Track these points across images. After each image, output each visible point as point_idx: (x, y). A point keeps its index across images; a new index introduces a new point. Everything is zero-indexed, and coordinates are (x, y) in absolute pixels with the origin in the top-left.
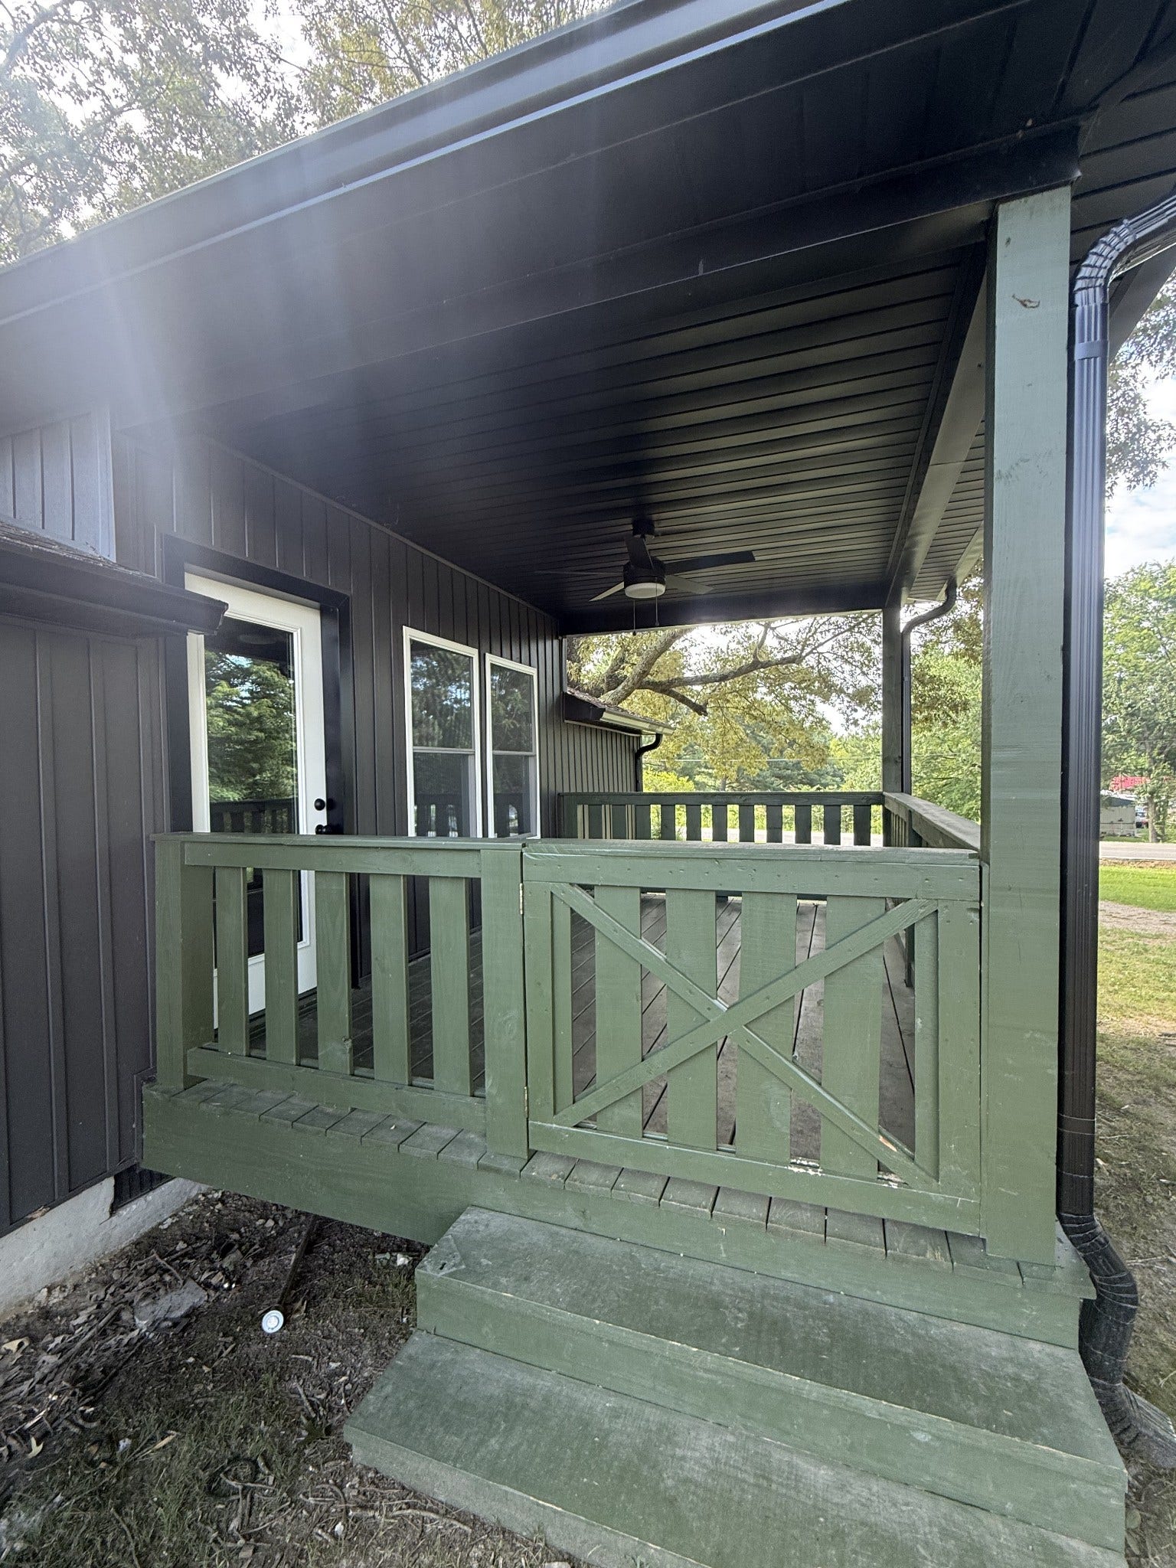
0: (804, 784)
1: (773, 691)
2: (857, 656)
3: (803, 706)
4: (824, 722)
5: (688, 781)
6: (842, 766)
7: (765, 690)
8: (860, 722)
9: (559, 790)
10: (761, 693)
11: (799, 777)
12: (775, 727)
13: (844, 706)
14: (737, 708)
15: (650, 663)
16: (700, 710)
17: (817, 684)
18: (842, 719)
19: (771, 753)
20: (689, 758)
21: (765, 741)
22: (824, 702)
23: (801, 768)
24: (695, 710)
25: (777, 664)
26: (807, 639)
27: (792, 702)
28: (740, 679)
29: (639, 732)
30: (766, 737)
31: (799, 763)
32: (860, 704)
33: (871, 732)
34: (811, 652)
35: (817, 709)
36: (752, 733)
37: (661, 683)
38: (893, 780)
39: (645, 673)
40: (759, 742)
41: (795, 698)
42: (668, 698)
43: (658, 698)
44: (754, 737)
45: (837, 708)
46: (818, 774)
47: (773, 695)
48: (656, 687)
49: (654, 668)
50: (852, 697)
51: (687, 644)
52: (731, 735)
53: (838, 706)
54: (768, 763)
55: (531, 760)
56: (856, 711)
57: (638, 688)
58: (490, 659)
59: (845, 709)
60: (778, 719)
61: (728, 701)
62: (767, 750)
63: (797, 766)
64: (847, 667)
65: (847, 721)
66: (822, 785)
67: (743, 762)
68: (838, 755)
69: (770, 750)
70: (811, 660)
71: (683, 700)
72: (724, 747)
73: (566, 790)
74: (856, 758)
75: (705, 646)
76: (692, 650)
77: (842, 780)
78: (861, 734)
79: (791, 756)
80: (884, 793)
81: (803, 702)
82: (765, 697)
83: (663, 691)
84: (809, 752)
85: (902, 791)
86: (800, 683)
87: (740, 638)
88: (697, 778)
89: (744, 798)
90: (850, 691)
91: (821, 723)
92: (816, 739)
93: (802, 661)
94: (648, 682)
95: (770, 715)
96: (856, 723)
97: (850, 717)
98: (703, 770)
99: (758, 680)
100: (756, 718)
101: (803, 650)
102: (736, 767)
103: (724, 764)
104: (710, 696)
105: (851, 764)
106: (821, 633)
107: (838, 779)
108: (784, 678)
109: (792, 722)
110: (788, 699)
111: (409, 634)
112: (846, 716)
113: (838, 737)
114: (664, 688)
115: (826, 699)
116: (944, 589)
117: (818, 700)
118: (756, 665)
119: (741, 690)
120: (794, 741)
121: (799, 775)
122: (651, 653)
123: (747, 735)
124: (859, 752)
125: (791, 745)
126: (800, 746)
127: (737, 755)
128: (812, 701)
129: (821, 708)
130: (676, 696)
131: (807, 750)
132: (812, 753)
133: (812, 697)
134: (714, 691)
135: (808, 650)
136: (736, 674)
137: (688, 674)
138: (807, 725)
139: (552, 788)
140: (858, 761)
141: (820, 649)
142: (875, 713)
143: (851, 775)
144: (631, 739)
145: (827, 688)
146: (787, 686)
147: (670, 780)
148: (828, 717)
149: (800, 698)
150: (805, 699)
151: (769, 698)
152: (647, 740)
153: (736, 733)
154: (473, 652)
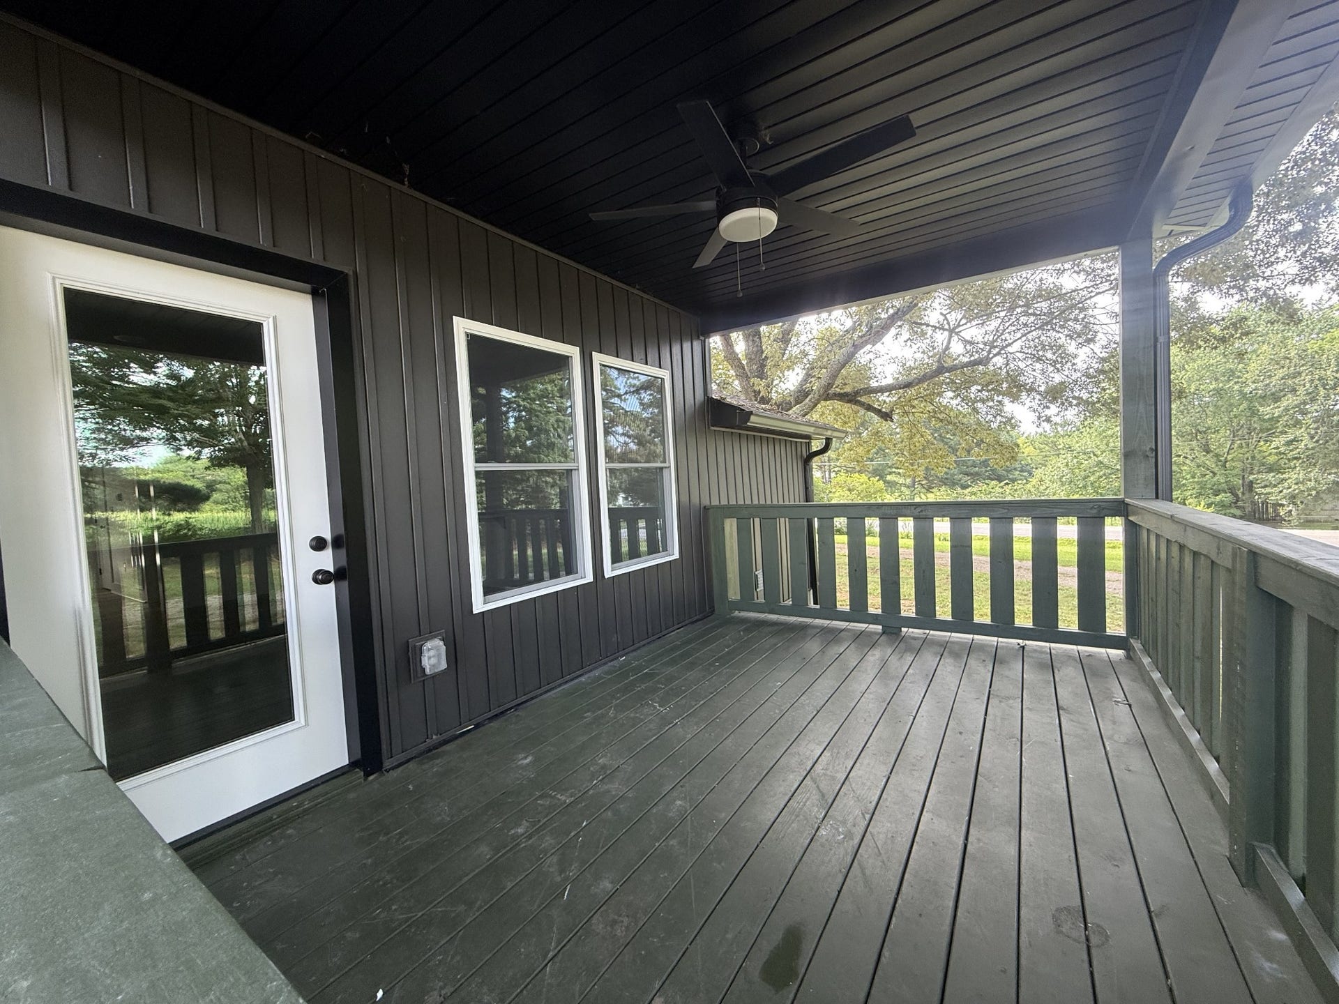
0: (992, 480)
1: (959, 395)
2: (1049, 355)
3: (991, 407)
4: (1013, 421)
5: (878, 480)
6: (1030, 462)
7: (950, 394)
8: (1053, 419)
9: (706, 502)
10: (948, 398)
11: (987, 474)
12: (964, 429)
13: (1035, 404)
14: (922, 413)
15: (834, 376)
16: (887, 416)
17: (1005, 385)
18: (1032, 416)
19: (958, 454)
20: (879, 461)
21: (952, 442)
22: (1013, 402)
23: (989, 465)
24: (882, 417)
25: (963, 368)
26: (994, 341)
27: (979, 404)
28: (925, 385)
29: (808, 437)
30: (953, 439)
31: (986, 460)
32: (1053, 401)
33: (1059, 429)
34: (998, 354)
35: (1006, 409)
36: (940, 435)
37: (846, 394)
38: (1141, 481)
39: (830, 385)
40: (947, 443)
41: (983, 401)
42: (856, 407)
43: (847, 408)
44: (942, 438)
45: (1027, 406)
46: (1006, 471)
47: (959, 399)
48: (843, 397)
49: (839, 381)
50: (1044, 395)
51: (871, 356)
52: (917, 438)
53: (1028, 404)
54: (956, 462)
55: (665, 472)
56: (1048, 408)
57: (826, 400)
58: (598, 358)
59: (1036, 406)
60: (965, 420)
61: (914, 407)
62: (954, 450)
63: (985, 463)
64: (1038, 366)
65: (1039, 419)
66: (1009, 479)
67: (930, 462)
68: (1026, 451)
69: (957, 451)
70: (999, 361)
71: (869, 408)
72: (910, 449)
73: (715, 502)
74: (1044, 454)
75: (889, 357)
76: (878, 362)
77: (1030, 474)
78: (1049, 432)
79: (978, 455)
80: (1127, 500)
81: (991, 404)
82: (951, 401)
83: (849, 401)
84: (998, 451)
85: (1157, 497)
86: (987, 385)
87: (924, 347)
88: (889, 478)
89: (919, 509)
90: (1042, 389)
91: (1010, 422)
92: (1003, 437)
93: (989, 362)
94: (835, 394)
95: (957, 417)
96: (1048, 420)
97: (1043, 414)
98: (894, 470)
99: (944, 386)
100: (941, 421)
101: (989, 352)
102: (923, 468)
103: (912, 464)
104: (896, 403)
105: (1039, 460)
106: (1009, 333)
107: (1026, 474)
108: (969, 382)
109: (979, 423)
110: (975, 401)
111: (463, 327)
112: (1037, 414)
113: (1025, 435)
114: (850, 398)
115: (1015, 398)
116: (1228, 200)
117: (1006, 400)
118: (941, 370)
119: (926, 396)
120: (982, 441)
121: (986, 471)
122: (834, 366)
123: (935, 438)
124: (1047, 448)
125: (978, 445)
126: (988, 445)
127: (924, 456)
128: (1000, 402)
129: (1010, 407)
130: (862, 404)
131: (995, 449)
132: (1001, 451)
133: (1000, 398)
134: (899, 398)
135: (995, 351)
136: (920, 381)
137: (874, 384)
138: (994, 425)
139: (695, 500)
140: (1046, 456)
141: (1010, 349)
142: (1070, 408)
143: (1040, 470)
144: (799, 445)
145: (1016, 388)
146: (973, 389)
147: (862, 481)
148: (1018, 416)
149: (988, 400)
150: (993, 401)
151: (954, 402)
152: (816, 445)
153: (922, 436)
154: (573, 352)
